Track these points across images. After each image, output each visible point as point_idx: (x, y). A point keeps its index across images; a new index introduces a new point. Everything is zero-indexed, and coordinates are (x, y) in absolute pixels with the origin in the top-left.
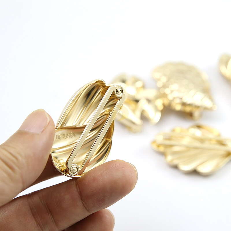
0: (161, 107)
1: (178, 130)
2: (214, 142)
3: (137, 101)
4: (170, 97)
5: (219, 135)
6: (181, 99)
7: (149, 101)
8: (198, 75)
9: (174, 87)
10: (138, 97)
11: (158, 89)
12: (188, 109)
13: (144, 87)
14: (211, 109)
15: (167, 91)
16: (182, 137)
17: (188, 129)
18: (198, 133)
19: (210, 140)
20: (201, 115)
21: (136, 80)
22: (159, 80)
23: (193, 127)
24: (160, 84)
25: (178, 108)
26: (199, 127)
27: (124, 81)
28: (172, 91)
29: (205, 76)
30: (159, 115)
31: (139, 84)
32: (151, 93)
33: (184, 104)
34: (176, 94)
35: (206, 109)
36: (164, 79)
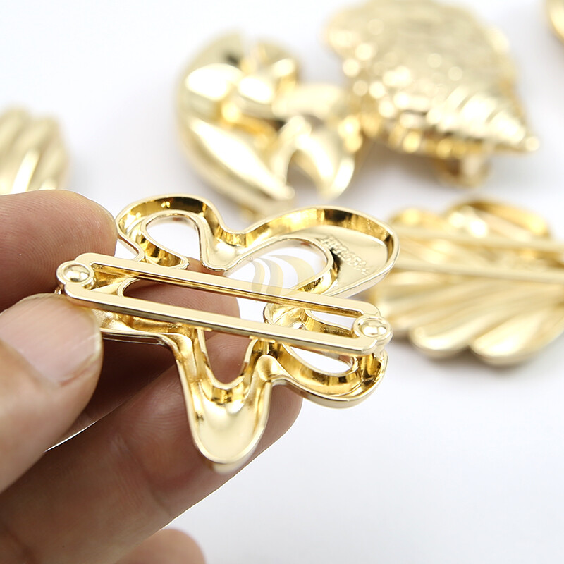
0: (354, 143)
1: (411, 217)
2: (529, 256)
3: (278, 124)
4: (387, 110)
5: (547, 235)
6: (424, 114)
7: (316, 122)
8: (479, 37)
9: (399, 76)
10: (280, 110)
11: (348, 83)
12: (444, 149)
13: (298, 76)
14: (520, 150)
15: (376, 90)
16: (426, 242)
17: (445, 215)
18: (477, 227)
19: (517, 250)
20: (485, 169)
21: (274, 55)
22: (349, 52)
23: (459, 208)
24: (352, 68)
25: (412, 144)
26: (480, 207)
27: (233, 60)
28: (392, 91)
29: (501, 41)
30: (348, 168)
31: (284, 68)
32: (323, 98)
33: (431, 133)
34: (403, 101)
35: (502, 147)
36: (366, 52)
